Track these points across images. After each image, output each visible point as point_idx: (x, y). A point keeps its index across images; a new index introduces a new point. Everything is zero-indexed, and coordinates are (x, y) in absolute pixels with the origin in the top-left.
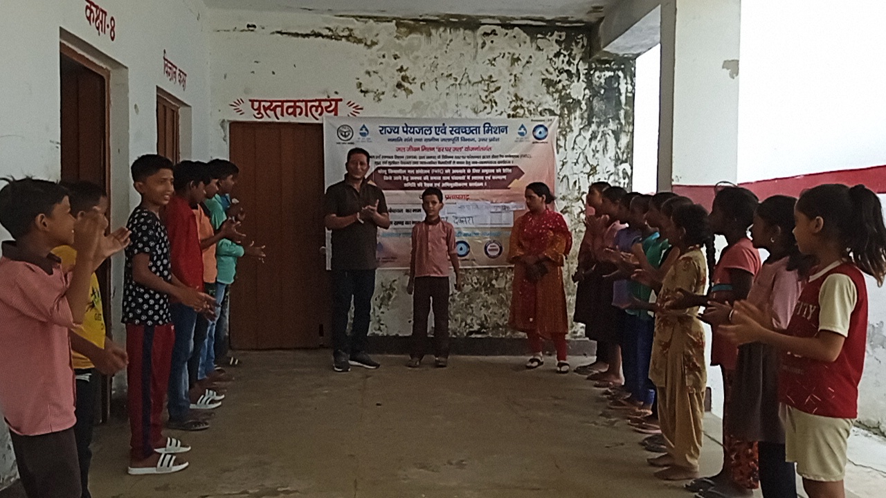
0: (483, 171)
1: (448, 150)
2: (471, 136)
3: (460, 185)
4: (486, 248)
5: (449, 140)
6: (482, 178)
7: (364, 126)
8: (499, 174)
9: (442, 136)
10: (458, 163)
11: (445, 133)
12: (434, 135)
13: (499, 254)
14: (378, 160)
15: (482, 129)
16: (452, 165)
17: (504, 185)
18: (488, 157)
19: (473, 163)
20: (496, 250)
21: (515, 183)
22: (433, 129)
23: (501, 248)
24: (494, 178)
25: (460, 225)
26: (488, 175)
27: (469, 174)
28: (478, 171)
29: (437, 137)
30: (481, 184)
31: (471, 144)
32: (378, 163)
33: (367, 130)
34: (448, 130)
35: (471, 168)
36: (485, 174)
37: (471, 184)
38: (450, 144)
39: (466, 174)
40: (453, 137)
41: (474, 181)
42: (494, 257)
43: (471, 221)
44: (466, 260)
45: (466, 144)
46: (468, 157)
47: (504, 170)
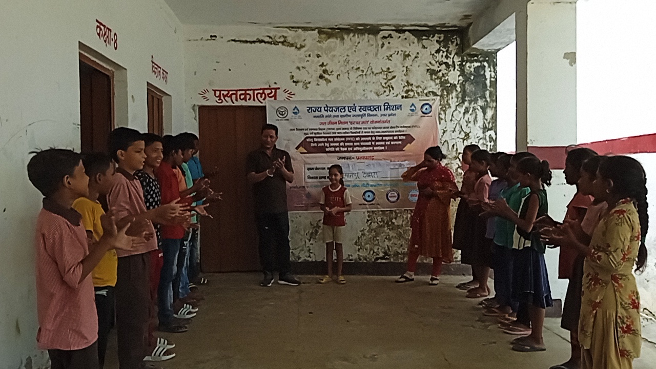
0: (384, 138)
1: (358, 123)
2: (375, 112)
3: (367, 149)
4: (387, 195)
5: (359, 116)
6: (383, 143)
7: (296, 107)
8: (396, 140)
9: (353, 113)
10: (365, 132)
11: (355, 111)
12: (347, 112)
13: (397, 200)
14: (306, 132)
15: (383, 107)
16: (361, 134)
17: (399, 148)
18: (388, 128)
19: (377, 132)
20: (395, 197)
21: (408, 147)
22: (347, 108)
23: (398, 195)
24: (392, 143)
25: (368, 179)
26: (388, 141)
27: (373, 141)
28: (380, 138)
29: (349, 114)
30: (383, 148)
31: (375, 119)
32: (307, 134)
33: (298, 110)
34: (358, 108)
35: (375, 136)
36: (385, 141)
37: (375, 148)
38: (359, 119)
39: (372, 141)
40: (361, 113)
41: (378, 146)
42: (394, 202)
43: (376, 176)
44: (372, 204)
45: (371, 119)
46: (373, 128)
47: (400, 138)
